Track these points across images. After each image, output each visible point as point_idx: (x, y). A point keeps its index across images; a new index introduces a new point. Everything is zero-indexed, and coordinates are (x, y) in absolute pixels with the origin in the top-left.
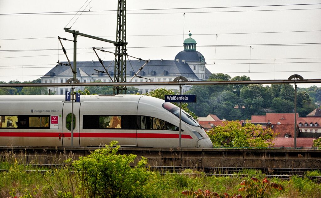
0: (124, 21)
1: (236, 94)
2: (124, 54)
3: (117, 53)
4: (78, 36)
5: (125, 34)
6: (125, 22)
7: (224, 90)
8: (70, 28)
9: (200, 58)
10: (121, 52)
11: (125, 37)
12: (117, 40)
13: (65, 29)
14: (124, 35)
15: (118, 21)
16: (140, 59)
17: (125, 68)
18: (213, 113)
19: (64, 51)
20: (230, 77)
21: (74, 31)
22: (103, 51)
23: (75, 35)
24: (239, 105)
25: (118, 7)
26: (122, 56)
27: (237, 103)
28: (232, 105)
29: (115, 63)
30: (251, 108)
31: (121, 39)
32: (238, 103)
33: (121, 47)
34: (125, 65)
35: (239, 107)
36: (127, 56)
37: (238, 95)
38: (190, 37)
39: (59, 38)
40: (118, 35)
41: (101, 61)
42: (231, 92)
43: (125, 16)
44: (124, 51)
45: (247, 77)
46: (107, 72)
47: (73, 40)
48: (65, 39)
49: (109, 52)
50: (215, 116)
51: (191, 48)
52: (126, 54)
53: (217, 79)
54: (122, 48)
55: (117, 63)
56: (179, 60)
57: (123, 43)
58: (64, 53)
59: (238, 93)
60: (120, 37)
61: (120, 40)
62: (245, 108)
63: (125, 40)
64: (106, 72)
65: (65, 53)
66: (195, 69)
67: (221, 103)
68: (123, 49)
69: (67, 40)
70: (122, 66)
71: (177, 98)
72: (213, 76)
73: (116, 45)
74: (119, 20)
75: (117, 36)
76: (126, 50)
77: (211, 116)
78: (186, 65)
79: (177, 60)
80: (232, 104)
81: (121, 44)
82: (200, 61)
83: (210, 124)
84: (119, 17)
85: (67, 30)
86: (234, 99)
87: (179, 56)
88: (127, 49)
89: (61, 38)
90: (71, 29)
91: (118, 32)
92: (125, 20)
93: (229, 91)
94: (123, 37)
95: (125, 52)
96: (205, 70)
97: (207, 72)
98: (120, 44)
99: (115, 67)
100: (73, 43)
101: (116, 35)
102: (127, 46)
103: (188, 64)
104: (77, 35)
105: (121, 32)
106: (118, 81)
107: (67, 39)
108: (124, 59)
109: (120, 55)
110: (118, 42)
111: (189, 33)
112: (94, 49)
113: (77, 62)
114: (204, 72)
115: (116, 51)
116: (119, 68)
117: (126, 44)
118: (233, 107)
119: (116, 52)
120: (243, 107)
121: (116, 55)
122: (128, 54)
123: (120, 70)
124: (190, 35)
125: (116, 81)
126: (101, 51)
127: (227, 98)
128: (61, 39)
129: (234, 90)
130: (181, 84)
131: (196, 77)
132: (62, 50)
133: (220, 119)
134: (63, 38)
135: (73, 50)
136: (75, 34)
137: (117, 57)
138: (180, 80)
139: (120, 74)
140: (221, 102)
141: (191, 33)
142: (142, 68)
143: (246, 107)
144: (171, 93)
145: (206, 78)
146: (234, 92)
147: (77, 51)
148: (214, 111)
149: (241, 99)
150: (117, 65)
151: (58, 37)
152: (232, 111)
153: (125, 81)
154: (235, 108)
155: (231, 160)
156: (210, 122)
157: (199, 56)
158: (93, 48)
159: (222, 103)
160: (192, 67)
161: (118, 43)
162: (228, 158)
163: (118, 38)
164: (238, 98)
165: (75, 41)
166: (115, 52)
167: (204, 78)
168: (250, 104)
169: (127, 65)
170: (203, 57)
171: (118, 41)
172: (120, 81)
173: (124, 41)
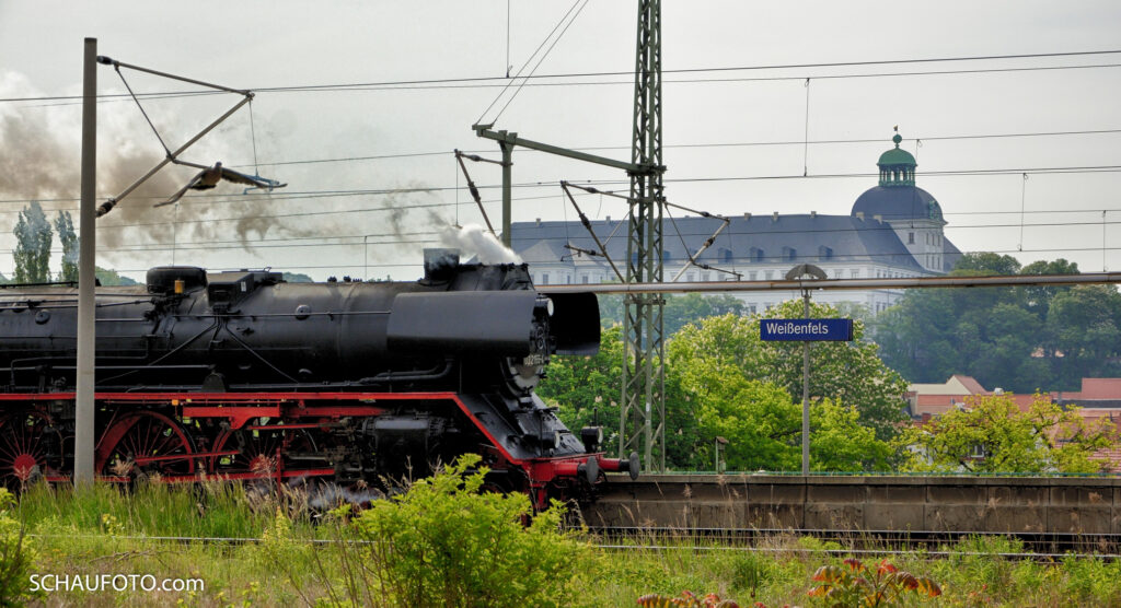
0: (656, 102)
1: (1035, 315)
2: (655, 199)
3: (635, 196)
4: (516, 147)
5: (660, 142)
6: (659, 106)
7: (1001, 304)
8: (491, 126)
9: (928, 207)
10: (646, 194)
11: (660, 149)
12: (634, 158)
13: (475, 127)
14: (656, 145)
15: (636, 104)
16: (707, 215)
17: (660, 240)
18: (965, 371)
19: (475, 192)
20: (1018, 265)
21: (504, 133)
22: (593, 191)
23: (506, 145)
24: (1044, 347)
25: (638, 61)
26: (650, 205)
27: (1040, 341)
28: (1025, 348)
29: (631, 227)
30: (1081, 354)
31: (647, 155)
32: (1041, 338)
33: (647, 178)
34: (660, 233)
35: (1046, 353)
36: (666, 204)
37: (1043, 317)
38: (897, 146)
39: (459, 155)
40: (638, 144)
41: (585, 222)
42: (1021, 307)
43: (659, 88)
44: (656, 191)
45: (1070, 263)
46: (605, 254)
47: (501, 159)
48: (477, 159)
49: (610, 193)
50: (972, 381)
51: (902, 178)
52: (661, 200)
53: (977, 269)
54: (650, 181)
55: (637, 226)
56: (865, 215)
57: (653, 167)
58: (472, 198)
59: (1042, 310)
60: (643, 150)
61: (643, 159)
62: (1062, 355)
63: (660, 158)
64: (601, 252)
65: (477, 198)
66: (911, 241)
67: (989, 342)
68: (651, 188)
69: (482, 160)
70: (650, 236)
71: (797, 330)
72: (966, 261)
73: (631, 173)
74: (640, 100)
75: (634, 147)
76: (660, 188)
77: (961, 382)
78: (886, 230)
79: (860, 215)
80: (1023, 344)
81: (646, 171)
82: (928, 217)
83: (954, 402)
84: (640, 91)
85: (483, 131)
86: (1031, 329)
87: (865, 202)
88: (664, 184)
89: (463, 156)
90: (495, 129)
91: (639, 135)
92: (659, 99)
93: (1016, 306)
94: (652, 151)
95: (660, 193)
96: (942, 243)
97: (950, 250)
98: (644, 169)
99: (631, 238)
100: (500, 168)
101: (631, 145)
102: (665, 176)
103: (893, 226)
104: (513, 144)
105: (647, 134)
106: (639, 280)
107: (481, 155)
108: (656, 215)
109: (644, 203)
110: (639, 166)
111: (895, 133)
112: (564, 185)
113: (515, 224)
114: (940, 250)
115: (633, 190)
116: (641, 243)
117: (662, 169)
118: (1029, 353)
119: (632, 195)
120: (1059, 354)
121: (631, 202)
122: (668, 200)
123: (646, 247)
124: (897, 139)
125: (634, 280)
126: (586, 192)
127: (1009, 327)
128: (464, 159)
129: (1031, 304)
130: (806, 288)
131: (915, 265)
132: (468, 191)
133: (988, 390)
134: (471, 154)
135: (501, 189)
136: (507, 142)
137: (637, 207)
138: (806, 277)
139: (646, 258)
140: (990, 338)
141: (899, 133)
142: (711, 241)
143: (1065, 353)
144: (828, 314)
145: (947, 266)
146: (1031, 309)
147: (514, 193)
148: (970, 366)
149: (1049, 329)
150: (635, 234)
151: (456, 151)
152: (1025, 364)
153: (660, 281)
154: (1033, 355)
155: (952, 510)
156: (954, 399)
157: (924, 201)
158: (562, 182)
159: (995, 343)
160: (903, 236)
161: (636, 169)
162: (943, 503)
163: (637, 152)
164: (1042, 327)
165: (506, 165)
166: (628, 194)
167: (939, 268)
168: (1079, 345)
169: (664, 232)
170: (936, 204)
171: (638, 161)
172: (645, 279)
173: (656, 161)
